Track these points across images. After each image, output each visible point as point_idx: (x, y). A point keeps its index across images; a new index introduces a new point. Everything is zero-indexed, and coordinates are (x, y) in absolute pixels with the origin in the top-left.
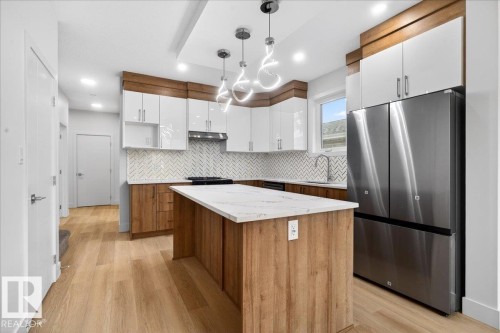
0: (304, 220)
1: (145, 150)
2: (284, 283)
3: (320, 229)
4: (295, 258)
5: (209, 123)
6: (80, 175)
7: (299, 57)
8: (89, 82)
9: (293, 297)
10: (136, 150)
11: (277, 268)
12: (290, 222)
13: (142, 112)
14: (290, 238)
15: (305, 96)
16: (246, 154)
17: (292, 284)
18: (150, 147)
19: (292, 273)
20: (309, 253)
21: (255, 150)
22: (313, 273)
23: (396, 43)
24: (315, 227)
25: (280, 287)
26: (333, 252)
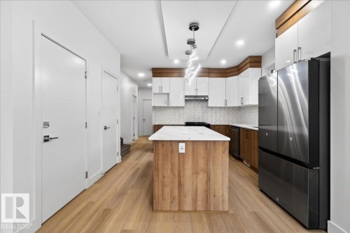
0: (190, 143)
1: (164, 107)
2: (176, 174)
3: (201, 150)
4: (183, 163)
5: (196, 90)
6: (144, 120)
7: (240, 43)
8: (141, 75)
9: (182, 181)
10: (160, 108)
11: (172, 165)
12: (180, 144)
13: (161, 88)
14: (180, 151)
15: (260, 66)
16: (225, 108)
17: (182, 175)
18: (166, 105)
19: (182, 170)
20: (193, 162)
21: (228, 105)
22: (196, 173)
23: (295, 23)
24: (197, 148)
25: (174, 175)
26: (211, 164)
